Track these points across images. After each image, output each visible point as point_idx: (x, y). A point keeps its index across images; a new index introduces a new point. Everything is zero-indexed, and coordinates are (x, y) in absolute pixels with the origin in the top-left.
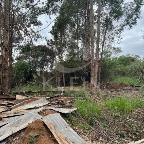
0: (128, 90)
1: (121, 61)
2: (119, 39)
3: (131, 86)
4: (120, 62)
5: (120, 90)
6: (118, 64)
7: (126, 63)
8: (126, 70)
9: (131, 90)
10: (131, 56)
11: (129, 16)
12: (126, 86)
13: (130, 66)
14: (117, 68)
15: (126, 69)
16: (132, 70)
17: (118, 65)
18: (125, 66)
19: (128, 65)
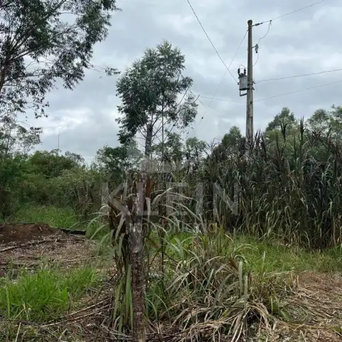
0: (56, 243)
1: (38, 163)
2: (39, 104)
3: (64, 230)
4: (35, 167)
5: (34, 244)
6: (28, 170)
7: (51, 170)
8: (50, 188)
9: (63, 242)
10: (64, 155)
11: (65, 56)
12: (52, 231)
13: (60, 178)
14: (26, 182)
15: (49, 186)
16: (64, 189)
17: (28, 173)
18: (47, 178)
19: (56, 175)
